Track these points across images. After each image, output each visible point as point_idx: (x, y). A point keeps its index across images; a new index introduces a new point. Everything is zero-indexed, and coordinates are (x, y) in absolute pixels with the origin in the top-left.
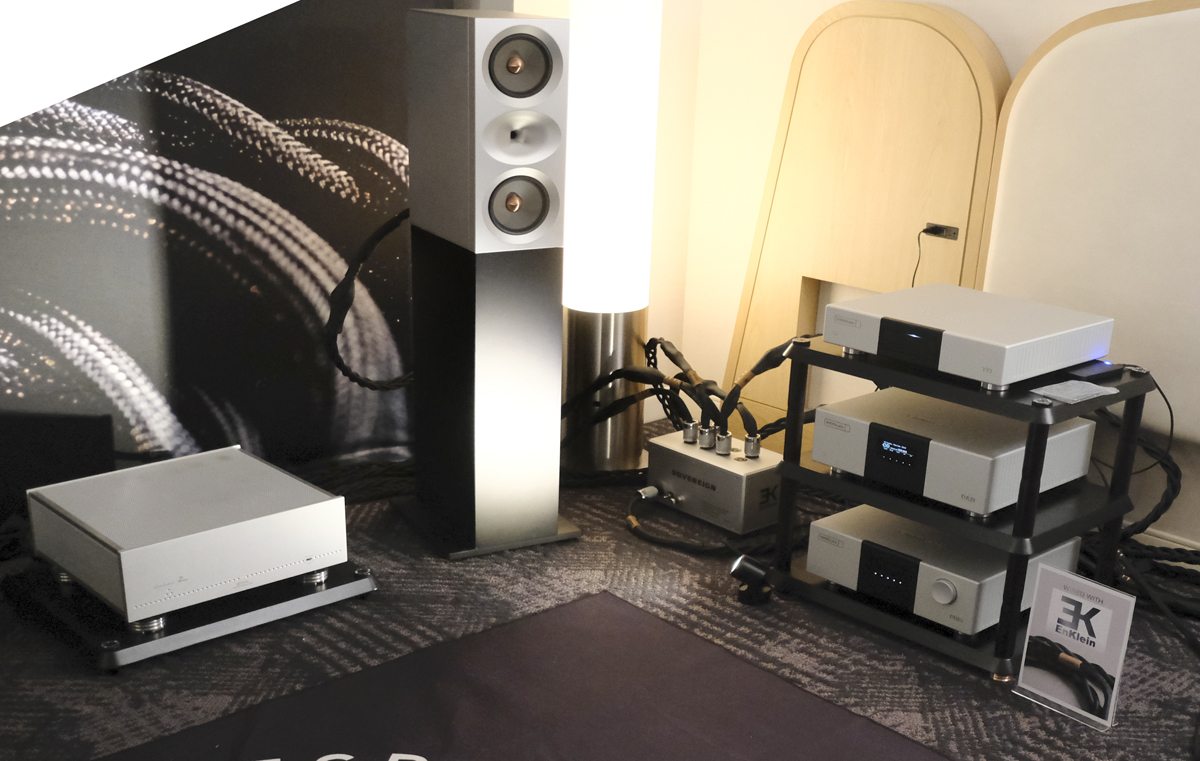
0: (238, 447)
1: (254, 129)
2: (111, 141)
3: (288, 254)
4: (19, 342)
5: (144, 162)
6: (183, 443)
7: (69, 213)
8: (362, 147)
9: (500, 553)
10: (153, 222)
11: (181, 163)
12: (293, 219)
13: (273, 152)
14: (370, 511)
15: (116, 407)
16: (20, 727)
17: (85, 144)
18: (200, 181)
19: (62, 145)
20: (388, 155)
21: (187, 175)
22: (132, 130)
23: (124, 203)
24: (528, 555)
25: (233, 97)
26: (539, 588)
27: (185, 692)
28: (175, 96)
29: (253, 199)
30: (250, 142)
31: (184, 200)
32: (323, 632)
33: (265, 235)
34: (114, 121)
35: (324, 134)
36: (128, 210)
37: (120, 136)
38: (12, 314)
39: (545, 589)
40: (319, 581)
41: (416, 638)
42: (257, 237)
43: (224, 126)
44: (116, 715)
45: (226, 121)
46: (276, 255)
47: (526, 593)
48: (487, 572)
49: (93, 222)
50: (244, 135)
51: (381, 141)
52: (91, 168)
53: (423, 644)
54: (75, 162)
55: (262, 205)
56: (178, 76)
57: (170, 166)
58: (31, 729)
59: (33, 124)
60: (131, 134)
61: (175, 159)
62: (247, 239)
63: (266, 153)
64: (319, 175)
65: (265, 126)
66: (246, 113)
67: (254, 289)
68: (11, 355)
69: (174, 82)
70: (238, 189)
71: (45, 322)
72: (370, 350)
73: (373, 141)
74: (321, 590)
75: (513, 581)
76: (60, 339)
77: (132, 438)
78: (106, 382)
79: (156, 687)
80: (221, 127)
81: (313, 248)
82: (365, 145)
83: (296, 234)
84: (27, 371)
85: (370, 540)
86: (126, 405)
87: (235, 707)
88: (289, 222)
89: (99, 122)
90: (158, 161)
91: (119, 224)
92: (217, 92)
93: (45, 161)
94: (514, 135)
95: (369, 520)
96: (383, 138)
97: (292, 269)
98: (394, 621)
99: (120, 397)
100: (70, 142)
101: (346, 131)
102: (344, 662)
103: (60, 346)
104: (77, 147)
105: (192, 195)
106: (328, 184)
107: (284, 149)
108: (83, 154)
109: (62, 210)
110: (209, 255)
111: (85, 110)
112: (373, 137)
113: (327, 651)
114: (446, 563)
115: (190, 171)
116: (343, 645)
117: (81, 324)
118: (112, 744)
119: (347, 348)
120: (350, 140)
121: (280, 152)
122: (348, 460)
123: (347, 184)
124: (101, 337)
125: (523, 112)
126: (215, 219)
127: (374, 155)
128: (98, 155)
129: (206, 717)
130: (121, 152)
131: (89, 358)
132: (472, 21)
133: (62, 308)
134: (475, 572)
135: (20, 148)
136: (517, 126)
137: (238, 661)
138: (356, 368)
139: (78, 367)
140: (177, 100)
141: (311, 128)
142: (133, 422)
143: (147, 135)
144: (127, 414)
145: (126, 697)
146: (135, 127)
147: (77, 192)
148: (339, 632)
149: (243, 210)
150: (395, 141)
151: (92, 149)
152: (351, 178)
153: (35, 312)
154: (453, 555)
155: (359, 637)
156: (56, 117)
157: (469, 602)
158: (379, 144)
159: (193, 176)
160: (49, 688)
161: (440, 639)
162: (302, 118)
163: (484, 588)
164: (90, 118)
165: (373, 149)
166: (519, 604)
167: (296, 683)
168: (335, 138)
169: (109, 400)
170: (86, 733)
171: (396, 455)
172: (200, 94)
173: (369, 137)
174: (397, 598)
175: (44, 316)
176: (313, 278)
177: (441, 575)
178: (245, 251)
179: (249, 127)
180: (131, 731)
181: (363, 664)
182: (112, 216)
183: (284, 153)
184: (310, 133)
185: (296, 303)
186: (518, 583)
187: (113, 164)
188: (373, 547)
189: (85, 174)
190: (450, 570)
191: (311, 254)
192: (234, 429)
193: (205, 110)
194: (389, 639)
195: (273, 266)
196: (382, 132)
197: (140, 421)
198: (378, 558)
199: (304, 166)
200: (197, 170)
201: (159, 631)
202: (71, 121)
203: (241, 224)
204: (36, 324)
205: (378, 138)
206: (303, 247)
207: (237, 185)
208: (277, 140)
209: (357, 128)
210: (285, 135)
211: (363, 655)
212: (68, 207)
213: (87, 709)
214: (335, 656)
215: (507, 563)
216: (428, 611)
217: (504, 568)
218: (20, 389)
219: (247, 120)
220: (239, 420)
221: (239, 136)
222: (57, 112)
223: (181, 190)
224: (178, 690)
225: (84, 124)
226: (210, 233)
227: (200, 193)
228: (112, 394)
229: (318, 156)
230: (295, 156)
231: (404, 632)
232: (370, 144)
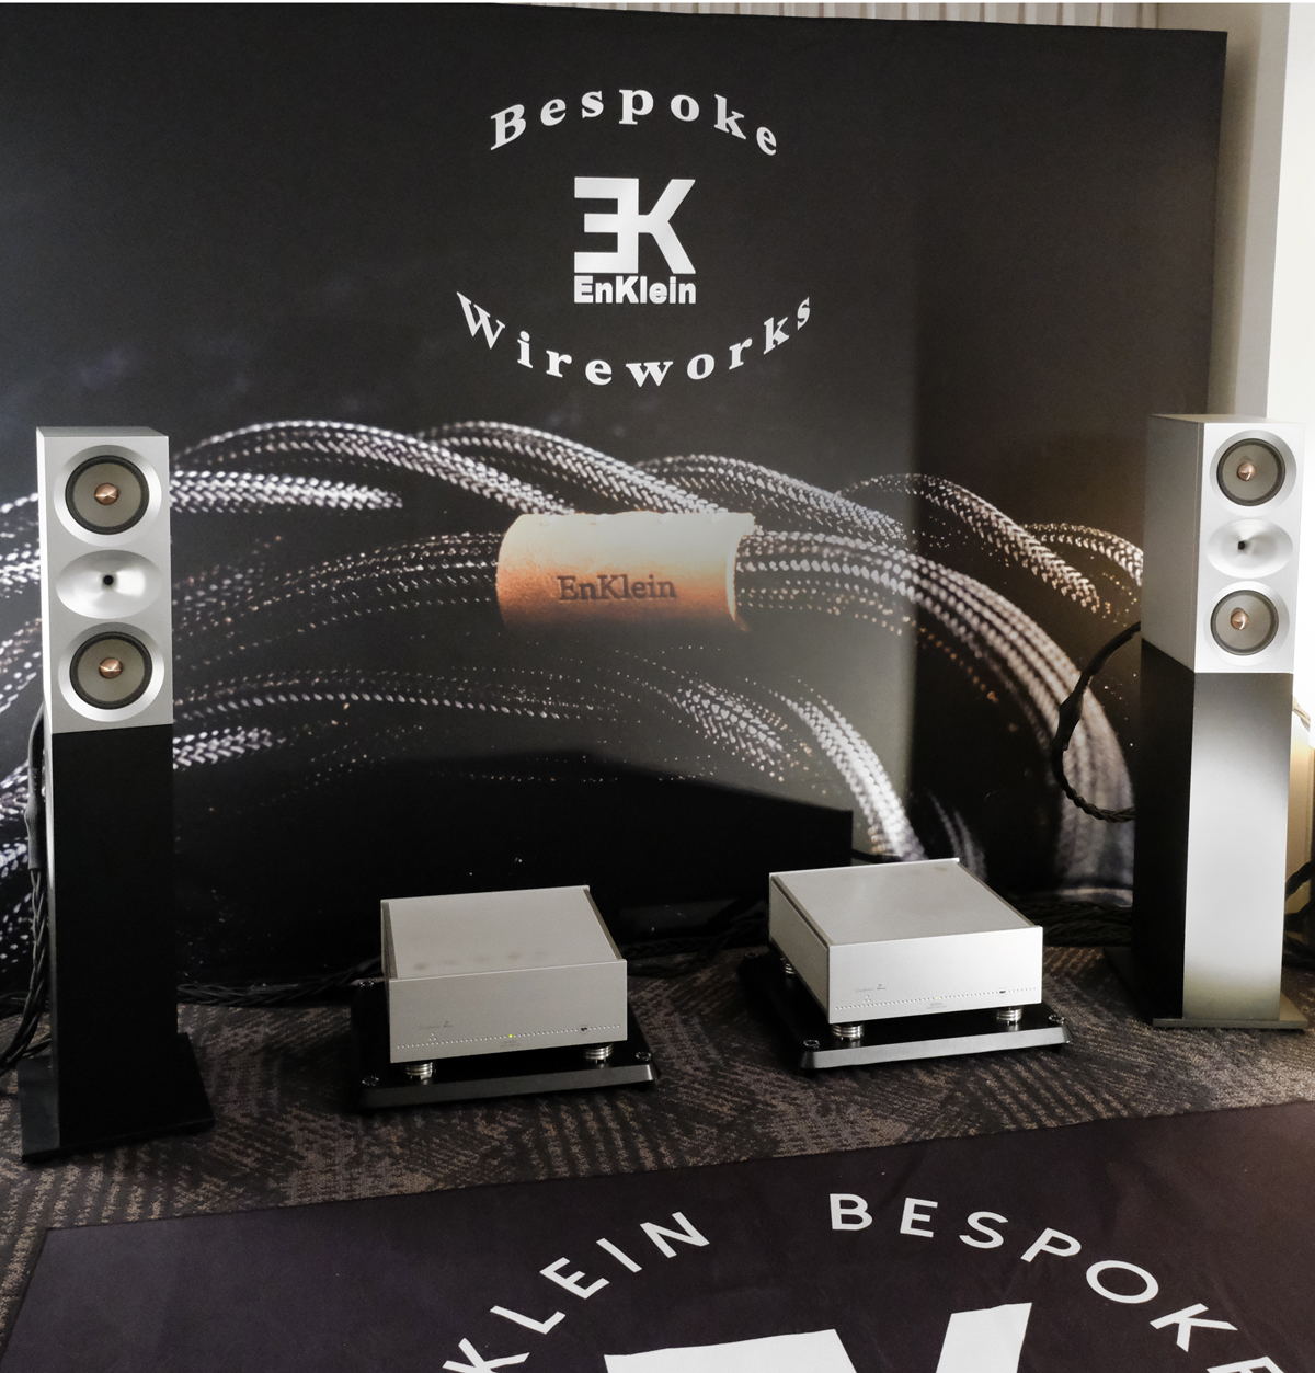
0: (957, 860)
1: (1004, 532)
2: (879, 540)
3: (1026, 661)
4: (785, 726)
5: (905, 561)
6: (913, 851)
7: (839, 606)
8: (1105, 555)
9: (1211, 1030)
10: (906, 619)
11: (936, 563)
12: (1034, 626)
13: (1019, 556)
14: (1083, 957)
15: (858, 803)
16: (725, 1109)
17: (859, 541)
18: (951, 581)
19: (841, 541)
20: (1130, 564)
21: (941, 576)
22: (898, 529)
23: (884, 599)
24: (1242, 1039)
25: (988, 501)
26: (1246, 1079)
27: (868, 1111)
28: (937, 498)
29: (997, 603)
30: (1000, 546)
31: (936, 600)
32: (1008, 1079)
33: (1006, 640)
34: (883, 521)
35: (1069, 540)
36: (887, 606)
37: (888, 535)
38: (783, 698)
39: (1253, 1082)
40: (1012, 1019)
41: (1099, 1107)
42: (998, 642)
43: (977, 528)
44: (804, 1118)
45: (979, 524)
46: (1015, 662)
47: (1230, 1083)
48: (1192, 1048)
49: (857, 616)
50: (994, 538)
51: (1124, 549)
52: (861, 563)
53: (1106, 1115)
54: (849, 558)
55: (1005, 609)
56: (942, 479)
57: (927, 565)
58: (735, 1114)
59: (820, 522)
60: (897, 533)
61: (931, 559)
62: (989, 643)
63: (1013, 558)
64: (1062, 581)
65: (1014, 530)
66: (998, 517)
67: (991, 696)
68: (778, 739)
69: (938, 485)
70: (985, 593)
71: (808, 709)
72: (1100, 774)
73: (1116, 549)
74: (1014, 1031)
75: (1219, 1066)
76: (818, 728)
77: (868, 838)
78: (852, 777)
79: (843, 1099)
80: (974, 529)
81: (1050, 657)
82: (1109, 552)
83: (1035, 641)
84: (788, 756)
85: (1076, 989)
86: (867, 802)
87: (908, 1138)
88: (1029, 628)
89: (871, 521)
90: (917, 561)
91: (878, 620)
92: (974, 496)
93: (825, 556)
94: (1242, 546)
95: (1080, 966)
96: (1126, 546)
97: (1028, 677)
98: (1081, 1082)
99: (862, 794)
100: (847, 539)
101: (1091, 537)
102: (1022, 1116)
103: (818, 734)
104: (852, 544)
105: (943, 595)
106: (1070, 592)
107: (1030, 554)
108: (856, 550)
109: (834, 603)
110: (954, 656)
111: (862, 509)
112: (1117, 544)
113: (1008, 1099)
114: (1149, 1029)
115: (943, 572)
116: (1024, 1097)
117: (837, 714)
118: (795, 1146)
119: (1076, 768)
120: (1094, 547)
121: (1026, 556)
122: (1069, 897)
123: (1088, 593)
124: (853, 730)
125: (1251, 521)
126: (962, 621)
127: (1117, 563)
128: (867, 552)
129: (881, 1141)
130: (886, 550)
131: (840, 750)
132: (1202, 425)
133: (824, 697)
134: (1178, 1046)
135: (808, 543)
136: (1244, 538)
137: (921, 1090)
138: (1084, 793)
139: (831, 758)
140: (938, 502)
141: (1058, 533)
142: (870, 821)
143: (911, 537)
144: (867, 812)
145: (816, 1103)
146: (900, 527)
147: (847, 586)
148: (1023, 1082)
149: (987, 614)
150: (1138, 550)
151: (863, 546)
152: (1092, 587)
153: (801, 699)
154: (1157, 1021)
155: (1043, 1092)
156: (838, 516)
157: (1165, 1079)
158: (1123, 552)
159: (946, 577)
160: (756, 1077)
161: (1125, 1113)
162: (1049, 523)
163: (1184, 1066)
164: (864, 517)
165: (1116, 557)
166: (1220, 1094)
167: (970, 1127)
168: (1080, 545)
169: (853, 795)
170: (777, 1129)
171: (1121, 900)
172: (958, 497)
173: (1112, 544)
174: (1090, 1059)
175: (808, 704)
176: (1048, 689)
177: (1140, 1043)
178: (986, 655)
179: (1000, 531)
180: (814, 1138)
181: (1039, 1121)
182: (874, 612)
183: (1030, 558)
184: (1056, 539)
185: (1030, 714)
186: (1223, 1069)
187: (879, 562)
188: (1077, 997)
189: (856, 570)
190: (1152, 1038)
191: (1048, 664)
192: (961, 842)
193: (962, 513)
194: (1071, 1100)
195: (1010, 673)
196: (1127, 540)
197: (878, 821)
198: (1081, 1010)
199: (1048, 572)
200: (949, 570)
201: (856, 1040)
202: (849, 519)
203: (985, 627)
204: (801, 710)
205: (1122, 546)
206: (1041, 655)
207: (984, 587)
208: (1024, 545)
209: (1101, 535)
210: (1032, 539)
211: (1041, 1113)
212: (839, 600)
213: (782, 1107)
214: (1014, 1107)
215: (1217, 1043)
216: (1118, 1079)
217: (1211, 1047)
218: (782, 774)
219: (998, 524)
220: (965, 832)
221: (990, 540)
222: (840, 511)
223: (934, 589)
224: (862, 1106)
225: (859, 522)
226: (956, 634)
227: (951, 594)
228: (856, 790)
229: (1062, 562)
230: (1040, 561)
231: (1089, 1098)
232: (1113, 552)
